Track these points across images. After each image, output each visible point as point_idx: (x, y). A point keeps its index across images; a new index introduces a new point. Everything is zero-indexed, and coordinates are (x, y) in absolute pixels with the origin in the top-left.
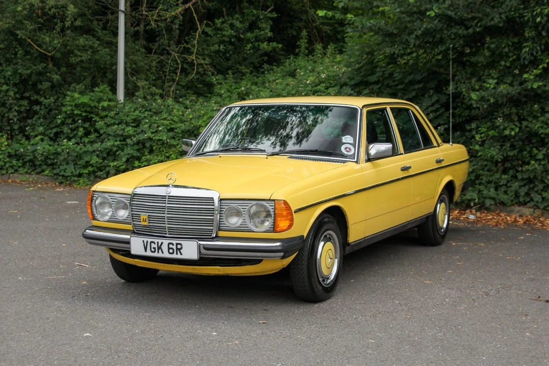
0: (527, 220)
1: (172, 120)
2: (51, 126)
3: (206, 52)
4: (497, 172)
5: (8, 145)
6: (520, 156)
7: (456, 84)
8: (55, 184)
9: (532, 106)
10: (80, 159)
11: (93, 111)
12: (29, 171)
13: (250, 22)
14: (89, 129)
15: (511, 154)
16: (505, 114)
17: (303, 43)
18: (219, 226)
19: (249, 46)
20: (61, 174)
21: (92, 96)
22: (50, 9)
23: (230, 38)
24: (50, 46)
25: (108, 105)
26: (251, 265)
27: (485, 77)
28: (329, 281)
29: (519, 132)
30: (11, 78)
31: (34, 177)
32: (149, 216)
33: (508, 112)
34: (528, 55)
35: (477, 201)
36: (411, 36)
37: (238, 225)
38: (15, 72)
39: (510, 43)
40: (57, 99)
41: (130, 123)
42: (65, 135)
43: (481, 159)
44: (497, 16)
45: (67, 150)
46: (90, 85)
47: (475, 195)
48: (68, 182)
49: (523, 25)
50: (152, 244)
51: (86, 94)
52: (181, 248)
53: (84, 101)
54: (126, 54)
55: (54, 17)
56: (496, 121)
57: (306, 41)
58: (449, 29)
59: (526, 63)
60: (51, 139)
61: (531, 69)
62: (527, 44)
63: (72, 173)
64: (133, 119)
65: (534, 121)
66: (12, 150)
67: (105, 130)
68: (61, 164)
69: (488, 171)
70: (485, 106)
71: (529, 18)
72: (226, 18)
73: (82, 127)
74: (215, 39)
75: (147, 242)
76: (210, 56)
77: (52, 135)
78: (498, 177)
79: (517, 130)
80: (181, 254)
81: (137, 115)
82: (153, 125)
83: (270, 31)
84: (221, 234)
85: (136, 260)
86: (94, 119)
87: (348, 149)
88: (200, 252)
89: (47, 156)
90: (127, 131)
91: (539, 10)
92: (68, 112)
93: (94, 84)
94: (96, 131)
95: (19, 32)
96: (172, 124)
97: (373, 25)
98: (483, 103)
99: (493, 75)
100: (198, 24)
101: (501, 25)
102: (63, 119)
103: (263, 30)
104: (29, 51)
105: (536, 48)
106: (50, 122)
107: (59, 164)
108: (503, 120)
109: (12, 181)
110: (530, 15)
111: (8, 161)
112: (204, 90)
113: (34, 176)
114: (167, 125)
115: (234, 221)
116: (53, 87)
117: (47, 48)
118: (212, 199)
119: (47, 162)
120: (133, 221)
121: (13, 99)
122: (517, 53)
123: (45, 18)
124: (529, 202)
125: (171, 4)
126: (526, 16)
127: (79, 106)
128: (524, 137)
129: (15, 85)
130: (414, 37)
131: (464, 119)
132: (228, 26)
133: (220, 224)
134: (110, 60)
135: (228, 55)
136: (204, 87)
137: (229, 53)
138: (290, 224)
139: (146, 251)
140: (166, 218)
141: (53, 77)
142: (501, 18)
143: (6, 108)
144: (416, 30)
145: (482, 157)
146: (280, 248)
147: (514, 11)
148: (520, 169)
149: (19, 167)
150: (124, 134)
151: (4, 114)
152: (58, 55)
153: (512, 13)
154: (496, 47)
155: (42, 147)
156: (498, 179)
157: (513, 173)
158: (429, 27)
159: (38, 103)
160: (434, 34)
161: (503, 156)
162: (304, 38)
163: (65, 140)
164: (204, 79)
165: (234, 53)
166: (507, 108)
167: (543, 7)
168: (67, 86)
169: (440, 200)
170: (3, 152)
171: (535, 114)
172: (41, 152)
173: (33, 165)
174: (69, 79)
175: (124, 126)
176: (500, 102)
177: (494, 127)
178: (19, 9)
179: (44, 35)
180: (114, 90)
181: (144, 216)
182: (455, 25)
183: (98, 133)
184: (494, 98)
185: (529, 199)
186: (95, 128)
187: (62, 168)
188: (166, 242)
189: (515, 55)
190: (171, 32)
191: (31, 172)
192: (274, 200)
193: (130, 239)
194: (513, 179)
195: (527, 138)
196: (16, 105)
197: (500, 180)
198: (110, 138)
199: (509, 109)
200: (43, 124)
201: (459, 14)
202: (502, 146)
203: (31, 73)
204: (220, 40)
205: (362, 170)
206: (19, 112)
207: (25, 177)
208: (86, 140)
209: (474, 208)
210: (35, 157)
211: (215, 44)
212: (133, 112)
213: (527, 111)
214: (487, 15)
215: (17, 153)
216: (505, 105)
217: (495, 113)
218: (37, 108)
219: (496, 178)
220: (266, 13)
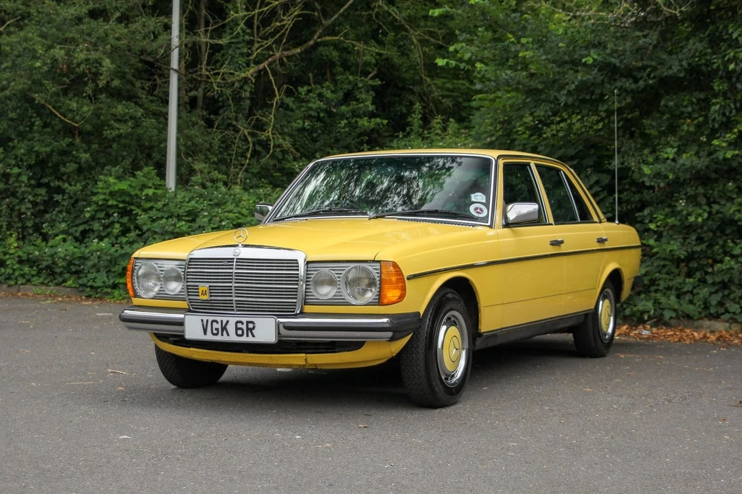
0: (721, 336)
1: (240, 213)
2: (77, 222)
3: (286, 130)
4: (679, 275)
5: (17, 247)
6: (709, 252)
7: (623, 157)
8: (81, 298)
9: (725, 185)
10: (116, 264)
11: (134, 201)
12: (46, 282)
13: (346, 91)
14: (127, 225)
15: (698, 249)
16: (688, 194)
17: (416, 120)
18: (306, 299)
19: (344, 122)
20: (89, 284)
21: (132, 182)
22: (79, 65)
23: (318, 113)
24: (77, 114)
25: (154, 193)
26: (348, 351)
27: (661, 146)
28: (454, 380)
29: (707, 219)
30: (24, 158)
31: (52, 289)
32: (210, 286)
33: (693, 193)
34: (719, 115)
35: (652, 312)
36: (562, 92)
37: (330, 296)
38: (30, 150)
39: (694, 100)
40: (85, 187)
41: (183, 216)
42: (96, 234)
43: (657, 258)
44: (676, 64)
45: (98, 253)
46: (130, 167)
47: (649, 305)
48: (97, 296)
49: (712, 74)
50: (214, 324)
51: (125, 180)
52: (254, 328)
53: (122, 188)
54: (179, 129)
55: (84, 74)
56: (677, 204)
57: (420, 116)
58: (612, 82)
59: (717, 126)
60: (76, 239)
61: (723, 135)
62: (717, 100)
63: (104, 282)
64: (187, 212)
65: (728, 204)
66: (24, 253)
67: (149, 226)
68: (89, 272)
69: (667, 273)
70: (662, 185)
71: (719, 66)
72: (313, 86)
73: (118, 222)
74: (299, 114)
75: (207, 321)
76: (291, 136)
77: (78, 234)
78: (680, 281)
79: (706, 215)
80: (253, 336)
81: (192, 207)
82: (214, 218)
83: (372, 104)
84: (308, 309)
85: (191, 349)
86: (134, 212)
87: (479, 210)
88: (279, 333)
89: (71, 261)
90: (179, 227)
91: (732, 54)
92: (100, 203)
93: (136, 167)
94: (137, 227)
95: (37, 95)
96: (239, 218)
97: (511, 78)
98: (659, 181)
99: (671, 143)
100: (276, 89)
101: (682, 75)
102: (93, 212)
103: (362, 102)
104: (50, 123)
105: (729, 105)
106: (76, 217)
107: (86, 271)
108: (686, 203)
109: (23, 295)
110: (720, 61)
111: (18, 269)
112: (282, 181)
113: (52, 287)
114: (233, 220)
115: (326, 292)
116: (80, 170)
117: (74, 116)
118: (296, 261)
119: (71, 269)
120: (189, 295)
121: (26, 186)
122: (703, 113)
123: (72, 77)
124: (723, 314)
125: (240, 64)
126: (714, 63)
127: (115, 195)
128: (715, 227)
129: (30, 167)
130: (566, 92)
131: (633, 206)
132: (315, 95)
133: (306, 296)
134: (157, 135)
135: (315, 135)
136: (282, 176)
137: (316, 132)
138: (401, 294)
139: (205, 334)
140: (233, 288)
141: (81, 156)
142: (681, 66)
143: (17, 198)
144: (567, 84)
145: (658, 256)
146: (387, 325)
147: (699, 56)
148: (710, 270)
149: (33, 276)
150: (176, 231)
151: (14, 206)
152: (88, 127)
153: (697, 59)
154: (675, 105)
155: (64, 249)
156: (680, 284)
157: (701, 274)
158: (585, 79)
159: (60, 191)
160: (592, 89)
161: (687, 252)
162: (417, 113)
163: (96, 240)
164: (284, 165)
165: (323, 133)
166: (691, 187)
167: (737, 50)
168: (100, 169)
169: (603, 295)
170: (11, 256)
171: (729, 194)
172: (62, 255)
173: (51, 273)
174: (103, 160)
175: (175, 220)
176: (682, 180)
177: (674, 213)
178: (38, 64)
179: (70, 100)
180: (162, 175)
181: (204, 287)
182: (620, 77)
183: (140, 230)
184: (674, 173)
185: (723, 311)
186: (137, 224)
187: (90, 276)
188: (233, 320)
189: (702, 116)
190: (239, 102)
191: (49, 282)
192: (379, 262)
193: (184, 319)
194: (701, 284)
195: (719, 227)
196: (30, 193)
197: (683, 285)
198: (156, 236)
199: (694, 188)
200: (65, 219)
201: (625, 61)
202: (685, 239)
203: (52, 151)
204: (305, 115)
205: (497, 236)
206: (35, 204)
207: (40, 289)
208: (124, 240)
209: (649, 323)
210: (54, 263)
211: (298, 119)
212: (188, 202)
213: (719, 191)
214: (662, 63)
215: (31, 256)
216: (689, 183)
217: (676, 195)
218: (58, 197)
219: (677, 283)
220: (366, 80)
